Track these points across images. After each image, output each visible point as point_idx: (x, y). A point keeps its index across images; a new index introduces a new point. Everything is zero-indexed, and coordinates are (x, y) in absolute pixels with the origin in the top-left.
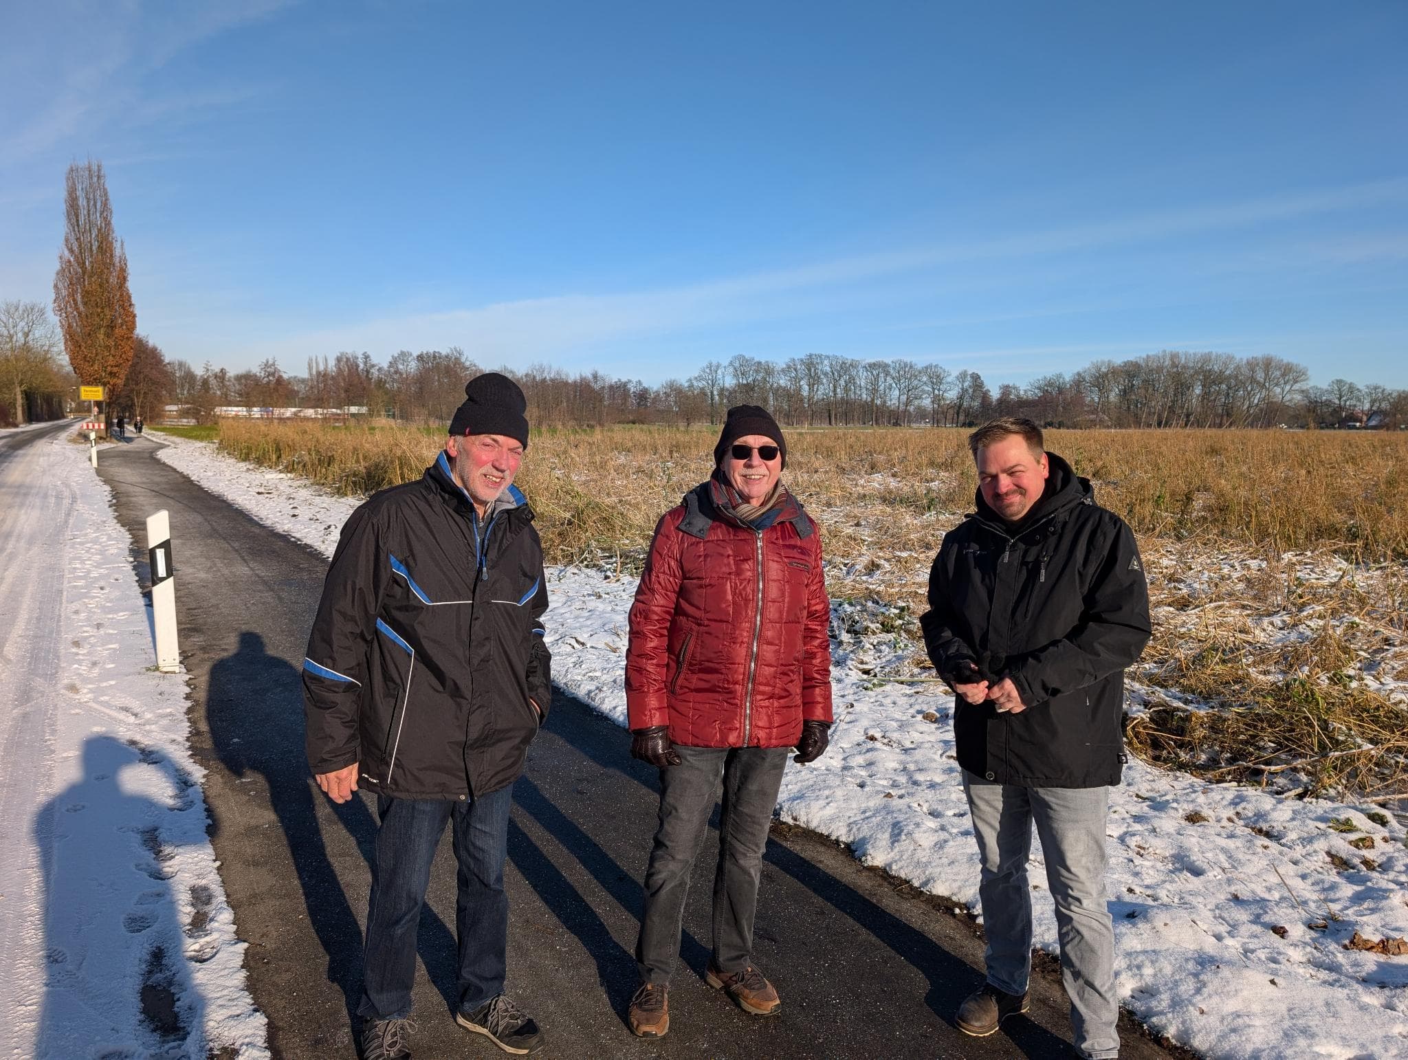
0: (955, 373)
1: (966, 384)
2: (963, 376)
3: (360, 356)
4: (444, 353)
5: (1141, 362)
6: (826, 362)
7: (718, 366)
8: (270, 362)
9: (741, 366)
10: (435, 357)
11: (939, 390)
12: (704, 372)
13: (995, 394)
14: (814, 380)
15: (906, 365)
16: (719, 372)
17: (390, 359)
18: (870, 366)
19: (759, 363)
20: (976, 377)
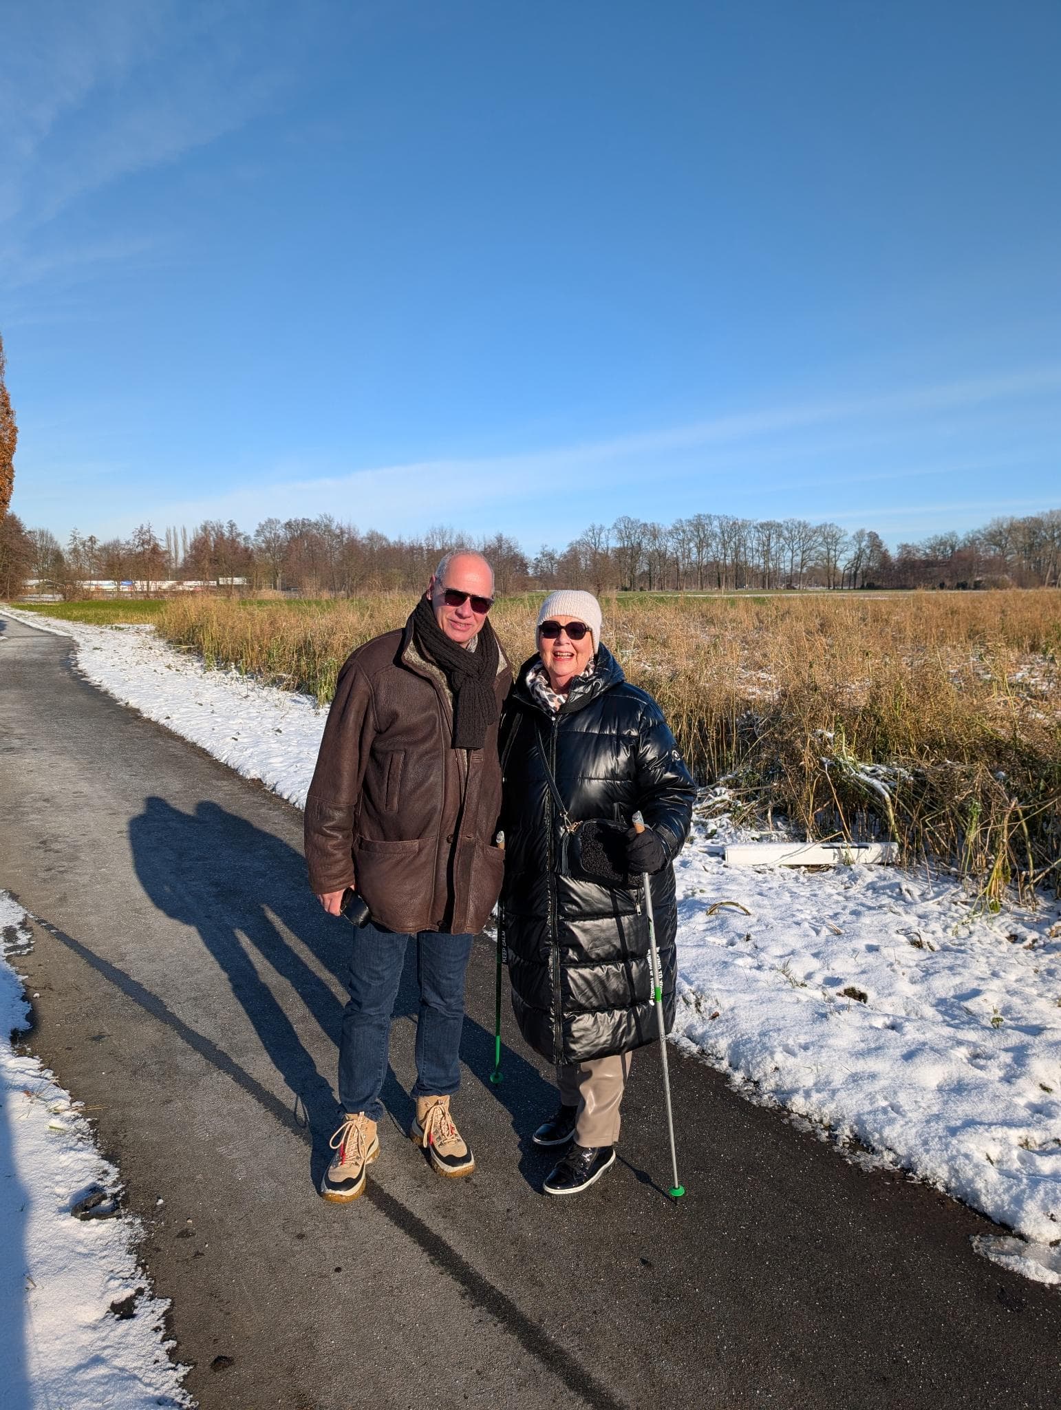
0: (852, 532)
1: (864, 544)
2: (859, 536)
3: (226, 525)
4: (313, 520)
5: (1045, 519)
6: (716, 523)
7: (601, 529)
8: (145, 529)
9: (627, 527)
10: (304, 524)
11: (835, 550)
12: (587, 535)
13: (894, 553)
14: (702, 544)
15: (799, 523)
16: (603, 535)
17: (257, 527)
18: (762, 526)
19: (645, 525)
20: (874, 537)
